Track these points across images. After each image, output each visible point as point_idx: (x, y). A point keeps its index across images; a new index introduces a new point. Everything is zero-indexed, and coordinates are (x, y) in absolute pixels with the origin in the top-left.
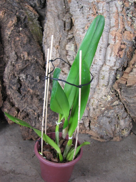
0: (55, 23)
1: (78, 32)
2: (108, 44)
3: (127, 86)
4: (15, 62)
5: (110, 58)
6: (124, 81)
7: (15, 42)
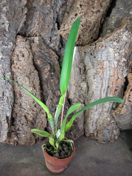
0: (74, 70)
1: (90, 78)
2: (109, 87)
3: (120, 114)
4: (52, 97)
6: (119, 111)
7: (50, 83)
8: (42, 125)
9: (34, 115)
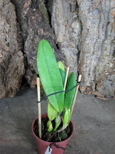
0: (63, 5)
1: (83, 13)
2: (109, 23)
4: (33, 37)
5: (111, 34)
7: (31, 21)
8: (17, 71)
9: (5, 56)
